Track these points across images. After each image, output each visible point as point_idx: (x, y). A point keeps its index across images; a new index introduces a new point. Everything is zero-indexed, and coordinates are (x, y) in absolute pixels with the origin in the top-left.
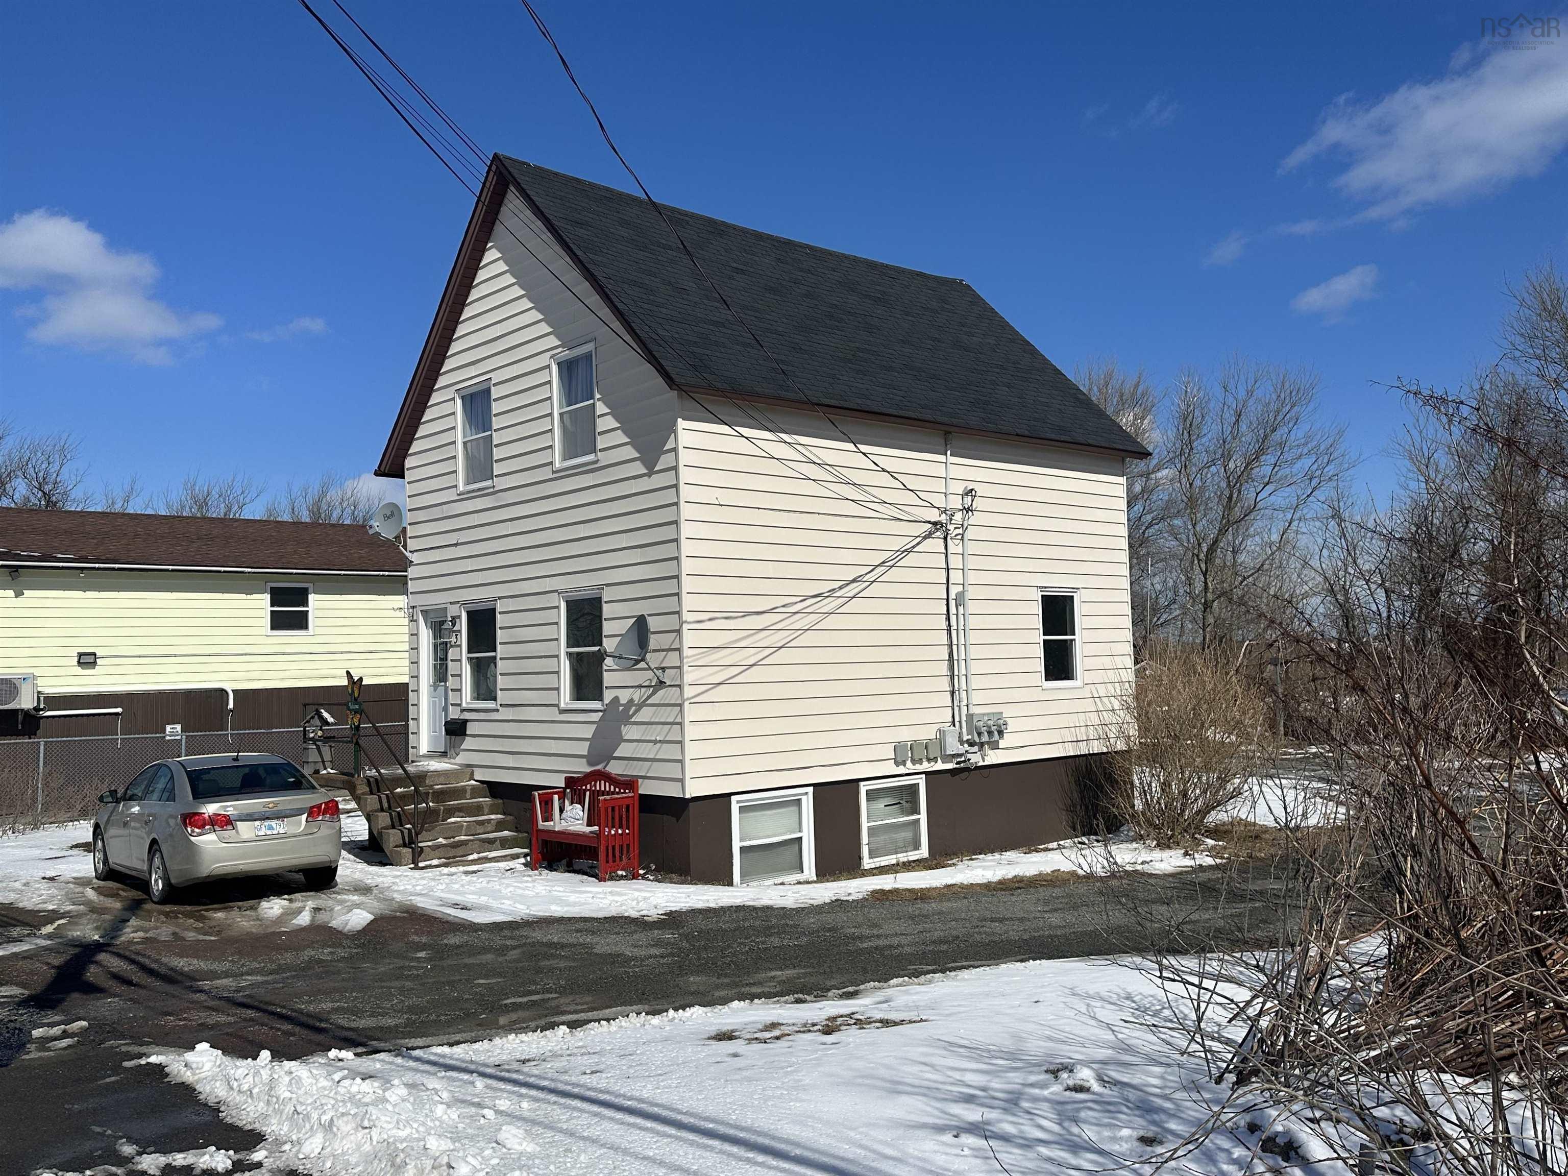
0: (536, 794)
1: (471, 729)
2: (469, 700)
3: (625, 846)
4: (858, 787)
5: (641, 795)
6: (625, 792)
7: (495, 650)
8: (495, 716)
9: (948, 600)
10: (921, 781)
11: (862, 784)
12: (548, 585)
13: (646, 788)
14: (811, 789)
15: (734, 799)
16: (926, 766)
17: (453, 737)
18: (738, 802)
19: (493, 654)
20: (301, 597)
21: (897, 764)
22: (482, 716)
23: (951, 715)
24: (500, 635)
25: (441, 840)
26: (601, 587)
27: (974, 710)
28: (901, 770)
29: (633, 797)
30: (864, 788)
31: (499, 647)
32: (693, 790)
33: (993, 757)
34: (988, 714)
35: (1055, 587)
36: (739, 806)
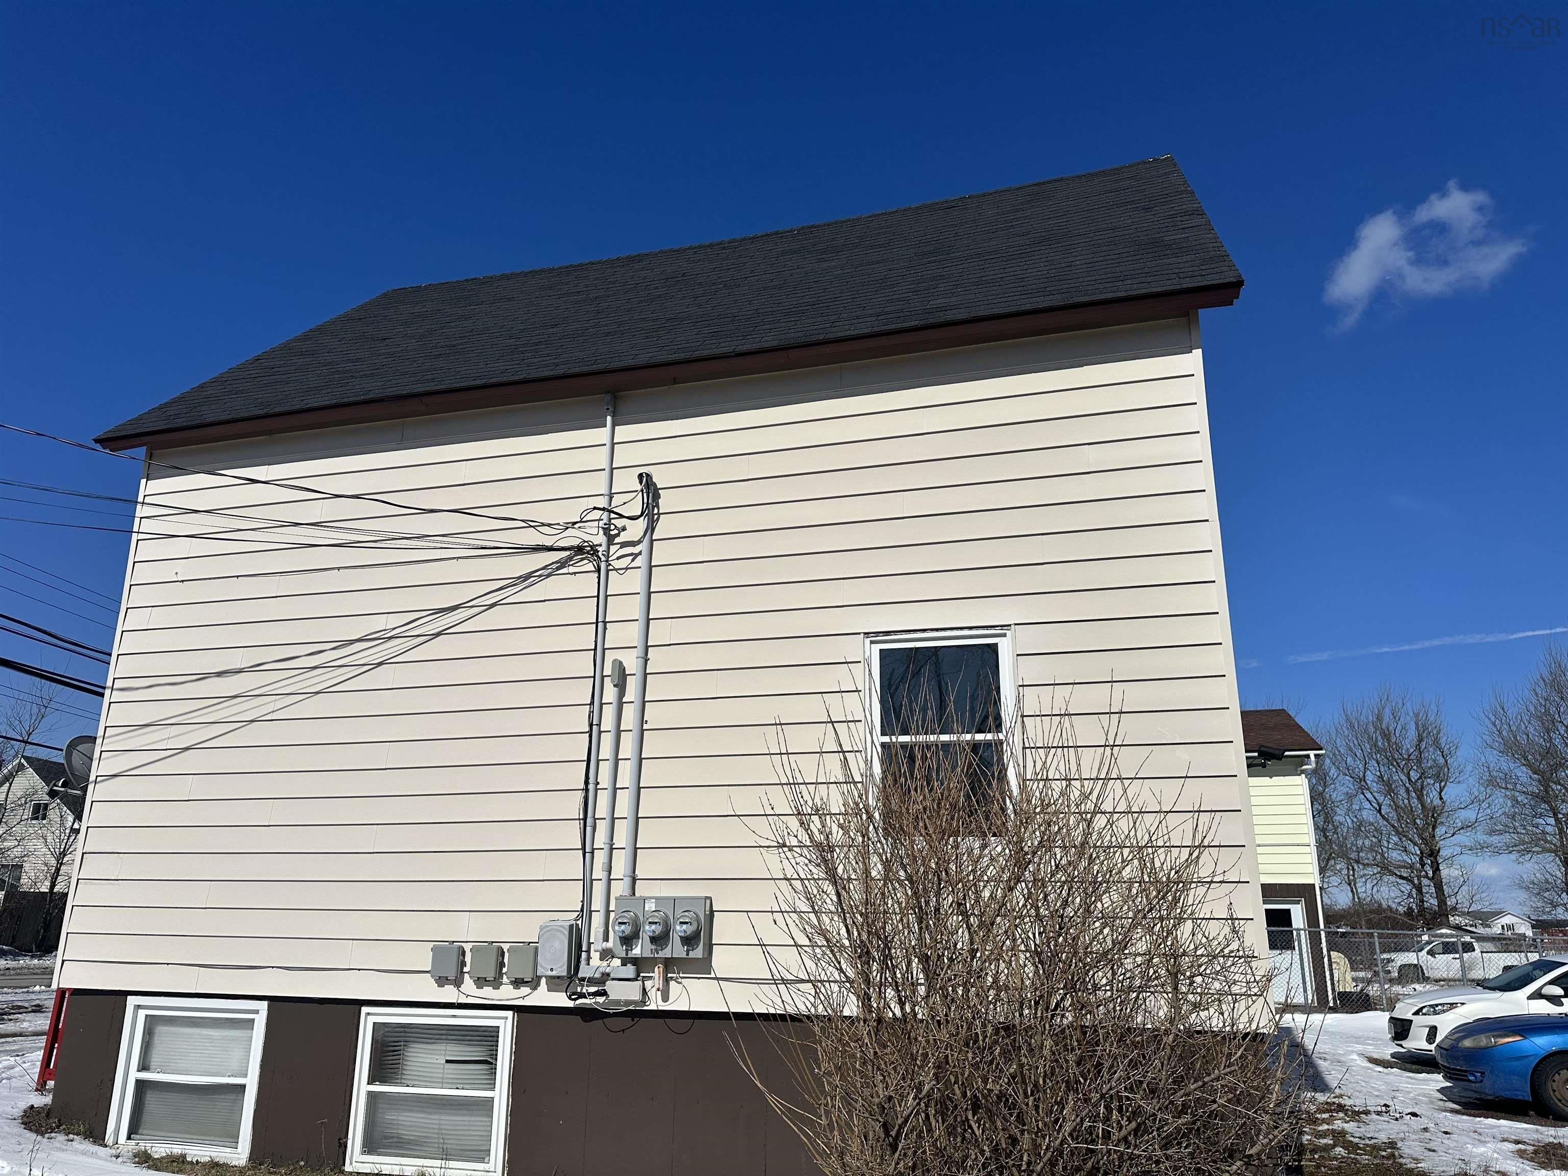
4: (356, 1016)
9: (594, 677)
10: (506, 1024)
11: (365, 1010)
14: (264, 1005)
16: (512, 994)
18: (144, 1008)
23: (580, 897)
28: (449, 994)
35: (924, 630)
36: (142, 1013)
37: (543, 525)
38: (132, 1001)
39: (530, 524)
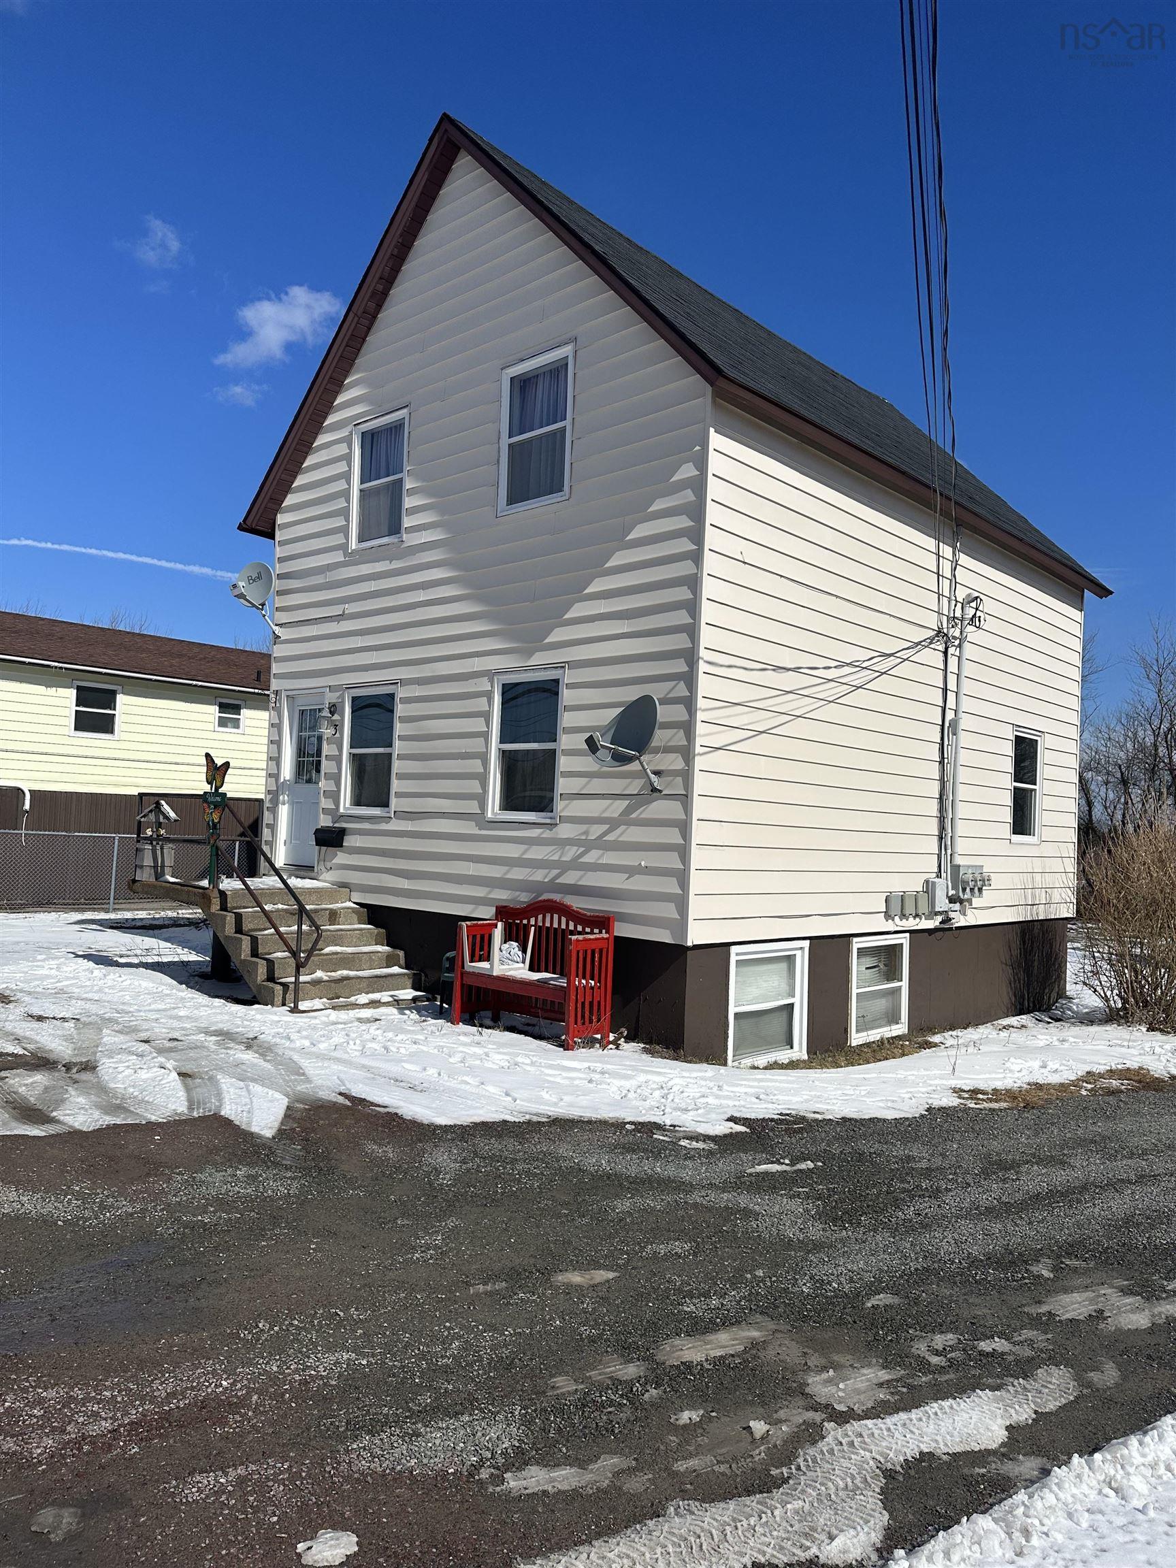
0: (464, 924)
1: (349, 841)
2: (348, 805)
3: (595, 1003)
4: (849, 944)
5: (616, 937)
6: (592, 933)
7: (390, 745)
8: (384, 826)
9: (943, 726)
10: (904, 940)
11: (855, 940)
12: (477, 664)
13: (623, 930)
14: (806, 943)
15: (734, 949)
16: (911, 924)
17: (324, 848)
18: (737, 954)
19: (387, 750)
20: (108, 699)
21: (888, 916)
22: (366, 826)
23: (936, 865)
24: (399, 729)
25: (319, 974)
26: (561, 666)
27: (959, 860)
28: (890, 926)
29: (607, 939)
30: (857, 944)
31: (397, 743)
32: (697, 935)
33: (972, 918)
34: (972, 866)
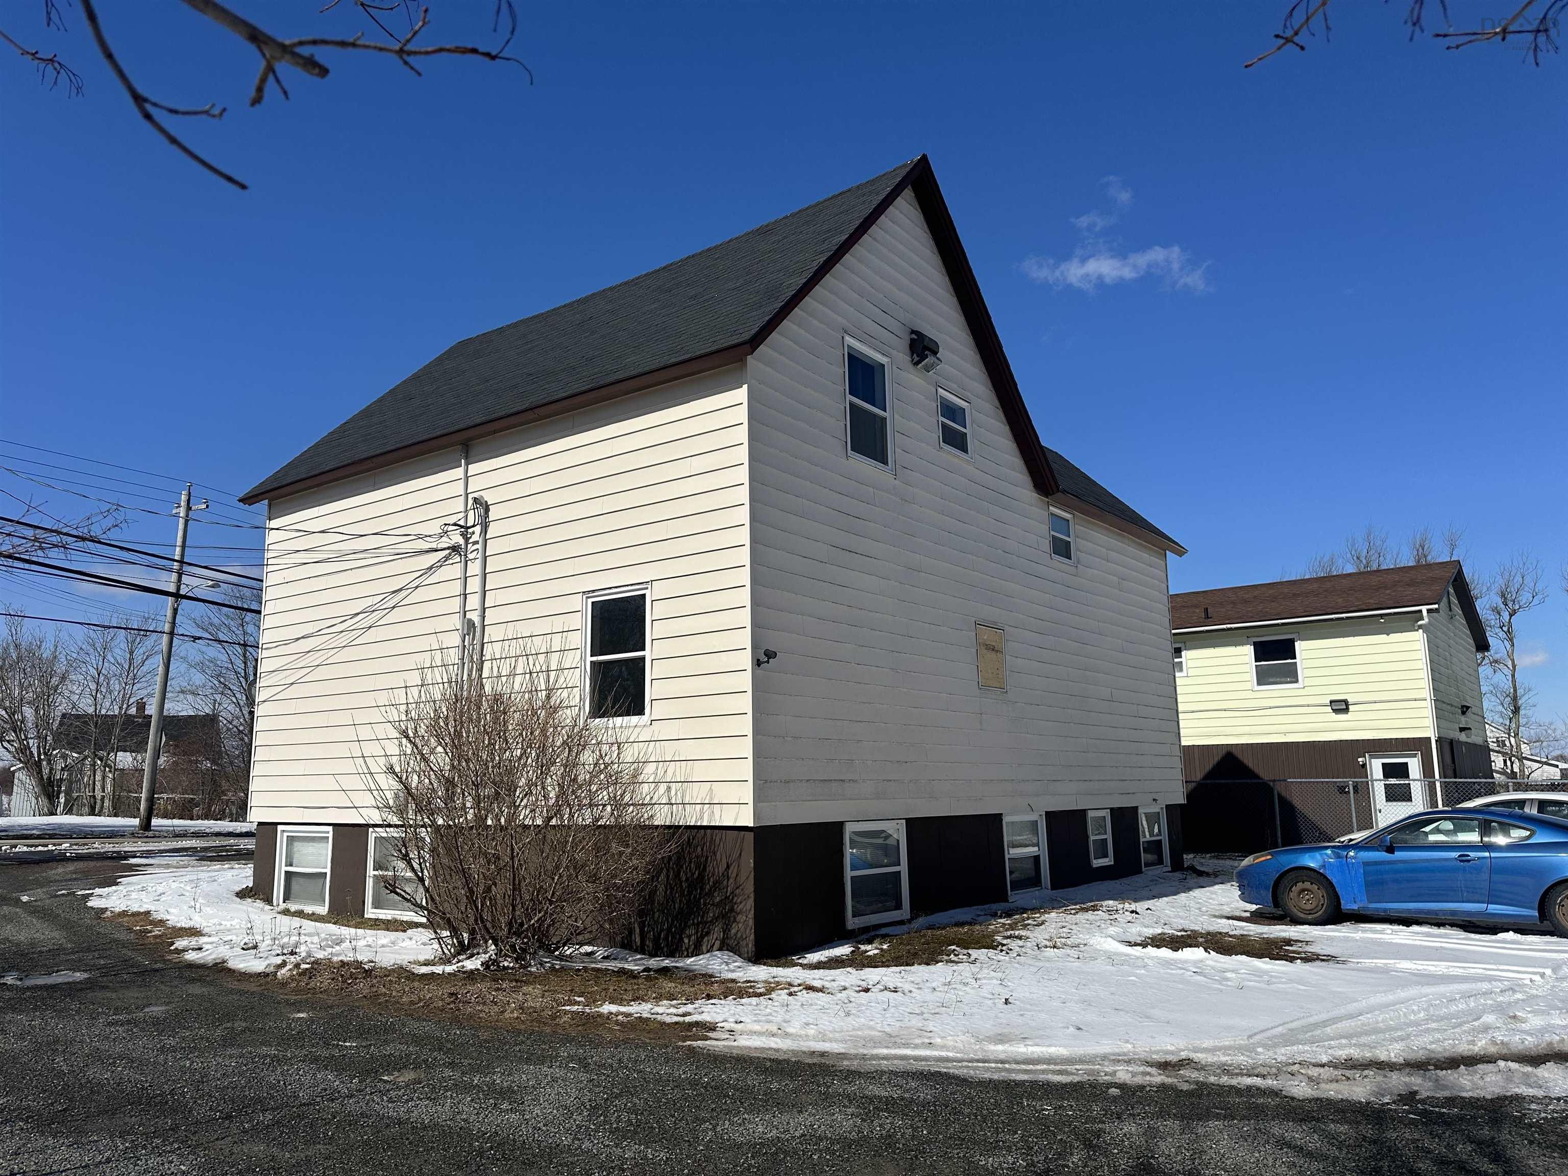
35: (610, 588)
36: (285, 834)
37: (426, 536)
38: (280, 828)
39: (420, 537)
